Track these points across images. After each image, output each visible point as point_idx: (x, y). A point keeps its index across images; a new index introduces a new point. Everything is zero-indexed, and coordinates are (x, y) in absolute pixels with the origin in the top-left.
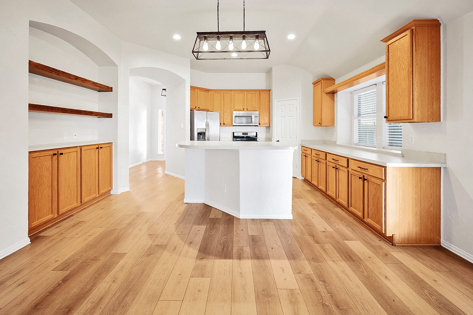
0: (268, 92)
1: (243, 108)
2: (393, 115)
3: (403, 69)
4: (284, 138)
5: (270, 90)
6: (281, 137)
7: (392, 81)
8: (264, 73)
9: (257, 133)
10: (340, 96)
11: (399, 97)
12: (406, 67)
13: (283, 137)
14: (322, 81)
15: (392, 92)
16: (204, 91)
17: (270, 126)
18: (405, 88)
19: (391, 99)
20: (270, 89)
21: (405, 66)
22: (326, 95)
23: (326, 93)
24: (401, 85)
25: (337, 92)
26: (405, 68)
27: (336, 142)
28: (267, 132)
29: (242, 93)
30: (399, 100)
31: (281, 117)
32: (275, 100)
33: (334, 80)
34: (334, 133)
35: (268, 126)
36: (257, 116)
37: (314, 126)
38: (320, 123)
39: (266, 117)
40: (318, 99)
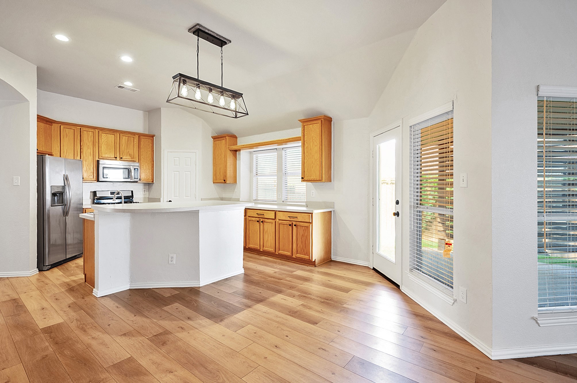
0: (151, 138)
1: (115, 157)
2: (308, 177)
3: (316, 146)
4: (178, 198)
5: (153, 136)
6: (175, 196)
7: (307, 152)
8: (142, 111)
9: (132, 192)
10: (243, 155)
11: (313, 164)
12: (318, 144)
13: (177, 196)
14: (227, 137)
15: (307, 160)
16: (44, 122)
17: (154, 182)
18: (317, 158)
19: (306, 165)
20: (154, 134)
22: (230, 152)
23: (231, 150)
24: (314, 156)
25: (240, 150)
27: (239, 199)
28: (145, 189)
29: (113, 134)
30: (313, 167)
31: (174, 171)
32: (165, 150)
33: (237, 138)
34: (235, 190)
35: (151, 182)
36: (138, 169)
37: (213, 183)
38: (224, 180)
39: (148, 170)
40: (221, 155)
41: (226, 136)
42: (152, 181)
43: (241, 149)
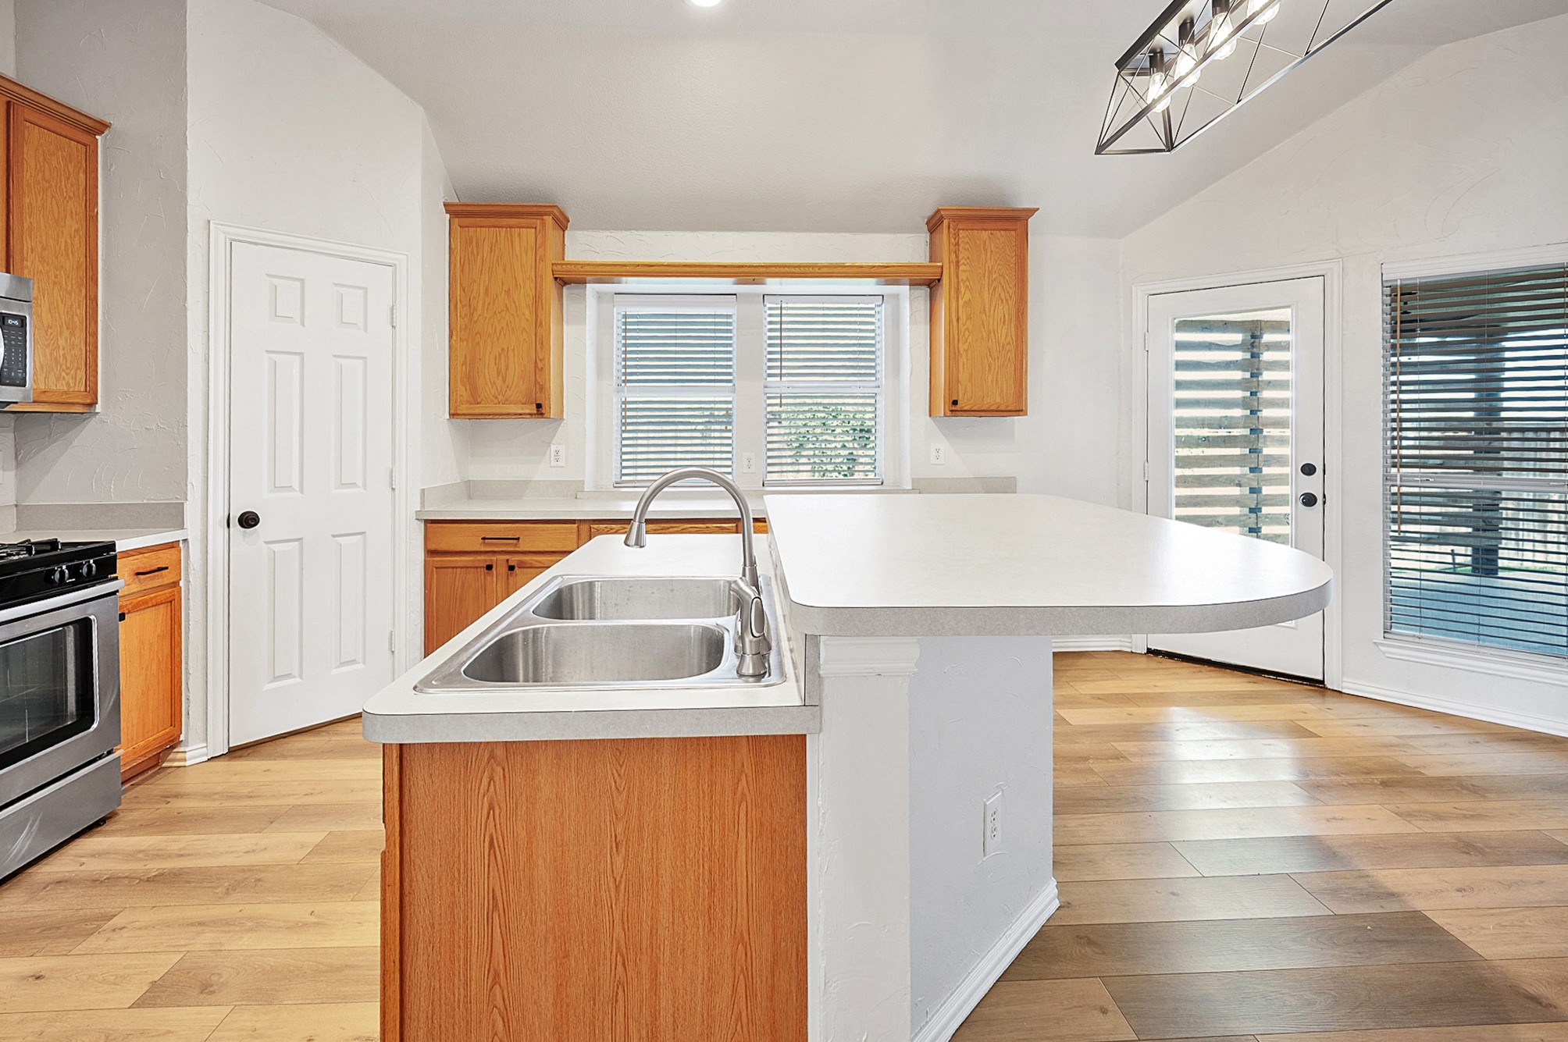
2: (971, 398)
3: (1002, 300)
5: (101, 127)
7: (969, 318)
11: (990, 359)
12: (1011, 298)
13: (289, 489)
14: (547, 218)
15: (967, 344)
17: (98, 408)
18: (1007, 341)
19: (965, 361)
21: (1007, 295)
23: (556, 279)
24: (994, 332)
25: (584, 282)
26: (1007, 300)
30: (990, 367)
32: (212, 225)
33: (564, 229)
34: (553, 448)
35: (80, 409)
36: (23, 320)
37: (452, 415)
38: (539, 406)
39: (66, 333)
40: (508, 292)
41: (540, 214)
42: (88, 401)
43: (588, 278)
